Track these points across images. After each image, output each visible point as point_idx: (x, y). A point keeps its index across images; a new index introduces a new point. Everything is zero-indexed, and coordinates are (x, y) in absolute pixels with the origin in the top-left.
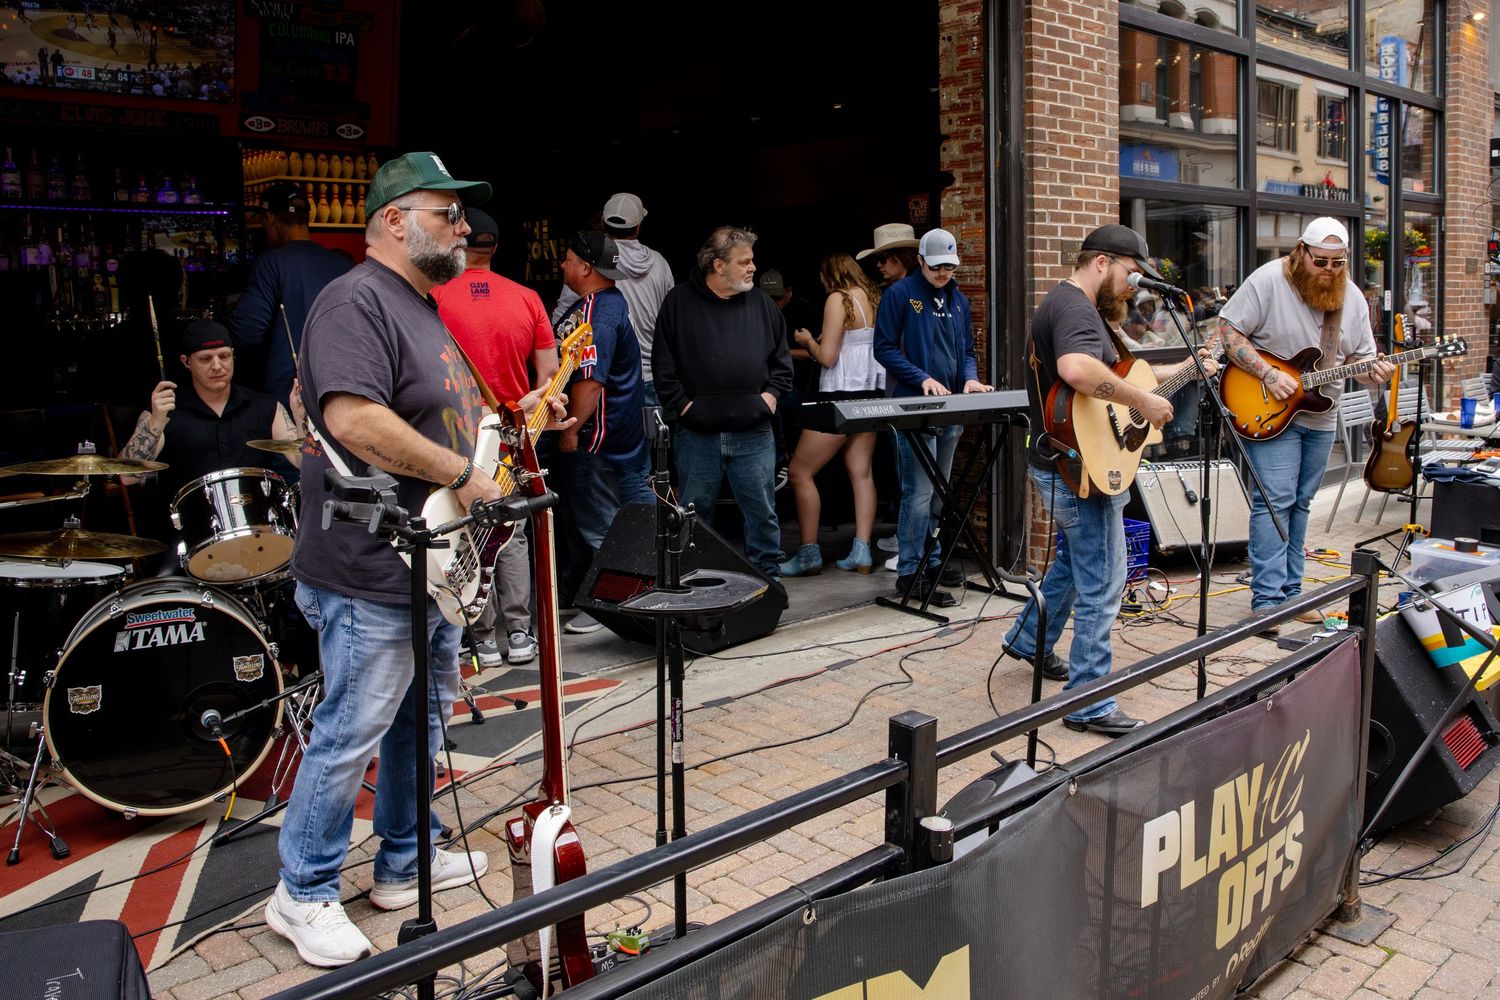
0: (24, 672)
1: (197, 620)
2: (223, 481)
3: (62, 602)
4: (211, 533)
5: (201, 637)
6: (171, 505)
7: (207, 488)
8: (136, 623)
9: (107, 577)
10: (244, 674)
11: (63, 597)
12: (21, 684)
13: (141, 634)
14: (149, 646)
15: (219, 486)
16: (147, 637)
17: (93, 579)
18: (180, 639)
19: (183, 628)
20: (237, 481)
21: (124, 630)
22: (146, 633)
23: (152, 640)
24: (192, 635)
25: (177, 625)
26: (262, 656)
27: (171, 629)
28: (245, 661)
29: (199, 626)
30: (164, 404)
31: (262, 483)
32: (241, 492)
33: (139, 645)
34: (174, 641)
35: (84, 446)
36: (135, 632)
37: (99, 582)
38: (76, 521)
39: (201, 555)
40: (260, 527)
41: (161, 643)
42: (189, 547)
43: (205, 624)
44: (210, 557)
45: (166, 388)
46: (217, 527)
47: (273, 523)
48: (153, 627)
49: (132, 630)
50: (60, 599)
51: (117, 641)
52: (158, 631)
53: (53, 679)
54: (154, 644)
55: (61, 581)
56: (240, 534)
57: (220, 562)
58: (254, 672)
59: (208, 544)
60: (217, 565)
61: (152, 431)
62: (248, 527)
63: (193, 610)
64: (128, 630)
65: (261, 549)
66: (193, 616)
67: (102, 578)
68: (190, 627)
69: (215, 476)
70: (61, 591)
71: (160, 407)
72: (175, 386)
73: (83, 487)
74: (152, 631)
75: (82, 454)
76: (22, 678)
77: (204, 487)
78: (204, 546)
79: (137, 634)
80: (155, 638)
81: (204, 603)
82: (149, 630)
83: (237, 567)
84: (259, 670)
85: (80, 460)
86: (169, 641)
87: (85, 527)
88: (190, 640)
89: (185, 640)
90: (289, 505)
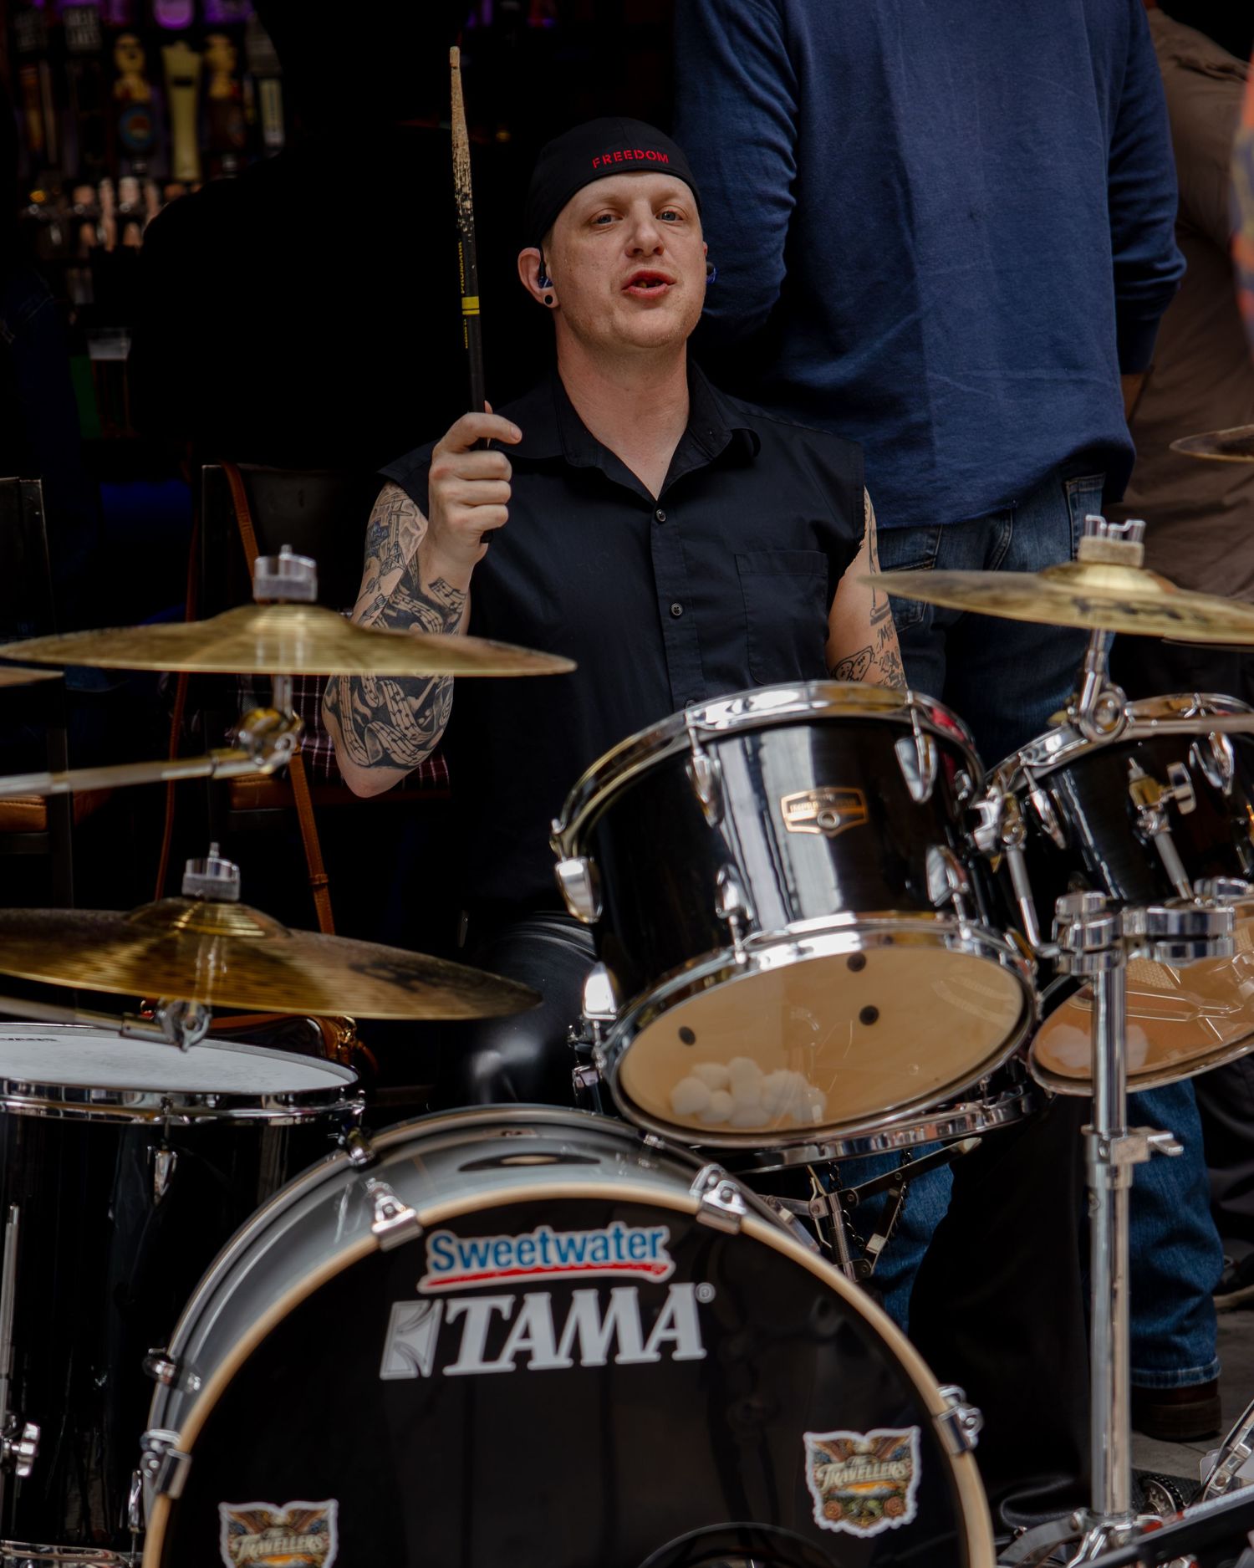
0: (32, 1431)
1: (676, 1278)
2: (751, 732)
3: (160, 1180)
4: (715, 935)
5: (690, 1347)
6: (556, 827)
7: (698, 757)
8: (458, 1270)
9: (304, 1098)
10: (841, 1502)
11: (163, 1162)
12: (23, 1472)
13: (478, 1313)
14: (505, 1364)
15: (733, 755)
16: (499, 1330)
17: (252, 1100)
18: (614, 1347)
19: (625, 1302)
20: (802, 738)
21: (414, 1295)
22: (495, 1313)
23: (514, 1343)
24: (660, 1333)
25: (604, 1288)
26: (911, 1436)
27: (584, 1303)
28: (846, 1453)
29: (683, 1302)
30: (471, 504)
31: (903, 750)
32: (819, 783)
33: (470, 1361)
34: (594, 1354)
35: (274, 569)
36: (456, 1306)
37: (274, 1115)
38: (224, 871)
39: (663, 1029)
40: (889, 921)
41: (547, 1357)
42: (626, 992)
43: (707, 1292)
44: (687, 1036)
45: (480, 444)
46: (740, 913)
47: (948, 907)
48: (519, 1292)
49: (446, 1296)
50: (151, 1169)
51: (394, 1338)
52: (537, 1309)
53: (175, 1462)
54: (523, 1357)
55: (153, 1101)
56: (821, 948)
57: (724, 1059)
58: (881, 1499)
59: (699, 985)
60: (714, 1070)
61: (425, 589)
62: (848, 918)
63: (664, 1233)
64: (432, 1297)
65: (869, 1016)
66: (664, 1259)
67: (282, 1100)
68: (651, 1301)
69: (720, 713)
70: (154, 1135)
71: (457, 514)
72: (512, 432)
73: (273, 729)
74: (517, 1308)
75: (272, 602)
76: (27, 1449)
77: (687, 753)
78: (683, 994)
79: (462, 1316)
80: (526, 1335)
81: (708, 1208)
82: (505, 1303)
83: (784, 1079)
84: (898, 1493)
85: (262, 622)
86: (576, 1352)
87: (252, 896)
88: (651, 1355)
89: (633, 1352)
90: (999, 843)
